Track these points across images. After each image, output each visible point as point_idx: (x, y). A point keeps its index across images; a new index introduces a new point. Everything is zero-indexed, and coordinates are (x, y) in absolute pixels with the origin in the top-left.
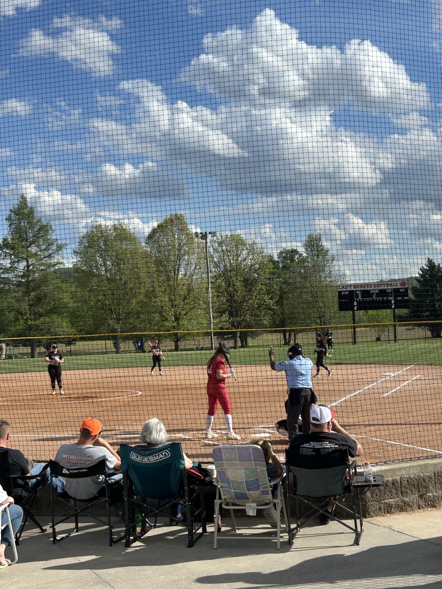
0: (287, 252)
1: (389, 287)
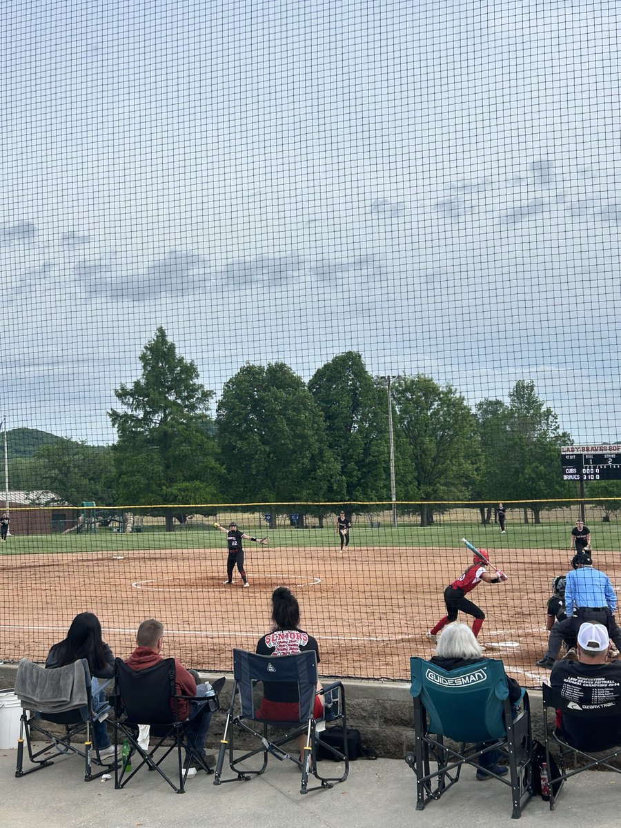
0: (490, 403)
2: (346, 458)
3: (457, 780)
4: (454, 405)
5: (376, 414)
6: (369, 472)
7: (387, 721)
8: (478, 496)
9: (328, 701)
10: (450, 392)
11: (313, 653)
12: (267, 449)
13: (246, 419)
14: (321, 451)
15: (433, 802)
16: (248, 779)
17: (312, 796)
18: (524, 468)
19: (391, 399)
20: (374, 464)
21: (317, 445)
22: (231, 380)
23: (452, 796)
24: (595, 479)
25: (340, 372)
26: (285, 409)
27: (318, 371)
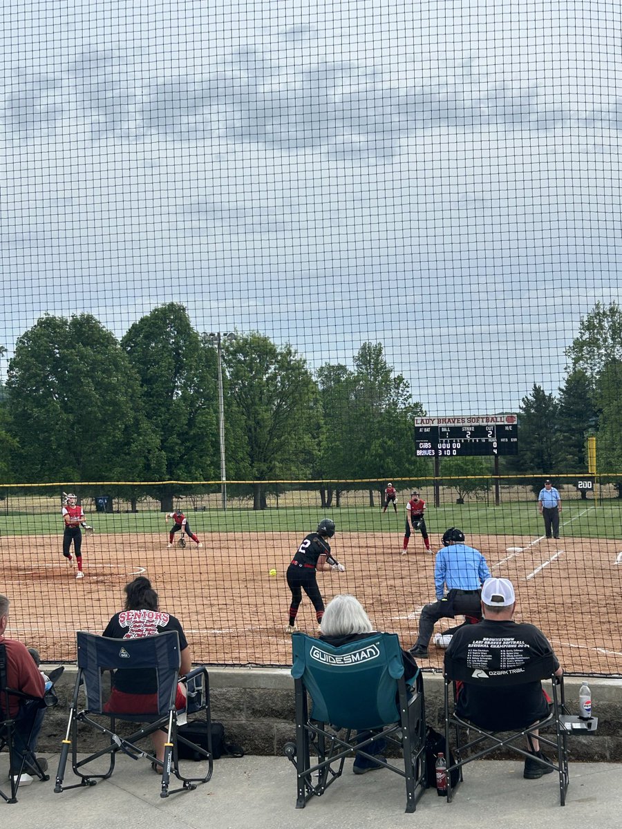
0: (330, 368)
1: (489, 423)
2: (167, 430)
3: (339, 774)
4: (293, 369)
5: (202, 379)
6: (194, 446)
7: (255, 713)
8: (318, 474)
9: (191, 689)
10: (289, 353)
11: (175, 634)
12: (71, 417)
13: (44, 382)
14: (137, 421)
15: (315, 799)
16: (93, 784)
17: (172, 799)
18: (369, 443)
19: (221, 360)
20: (200, 438)
21: (131, 414)
22: (26, 335)
23: (335, 792)
24: (452, 455)
25: (159, 328)
26: (93, 370)
27: (134, 326)
